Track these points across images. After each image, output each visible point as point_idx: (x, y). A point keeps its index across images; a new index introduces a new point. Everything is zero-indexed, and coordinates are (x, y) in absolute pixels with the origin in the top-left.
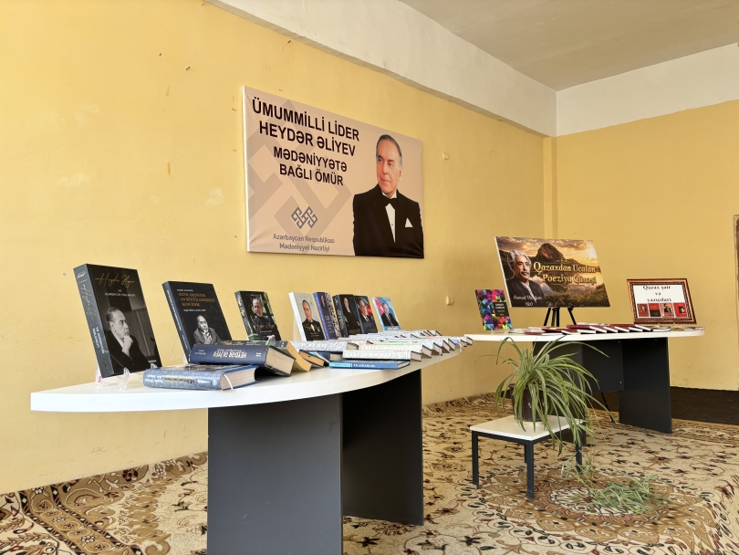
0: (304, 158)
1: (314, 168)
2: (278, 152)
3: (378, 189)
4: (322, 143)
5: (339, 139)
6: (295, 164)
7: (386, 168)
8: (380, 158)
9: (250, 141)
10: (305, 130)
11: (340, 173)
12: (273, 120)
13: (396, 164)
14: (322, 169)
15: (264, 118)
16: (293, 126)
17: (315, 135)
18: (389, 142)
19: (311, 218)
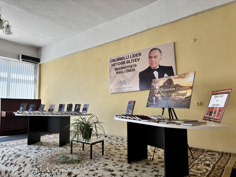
0: (123, 68)
2: (116, 70)
3: (150, 67)
4: (128, 62)
7: (153, 59)
10: (122, 61)
11: (134, 68)
12: (115, 62)
13: (159, 57)
14: (128, 69)
15: (113, 63)
16: (120, 61)
17: (126, 60)
18: (155, 51)
19: (125, 83)
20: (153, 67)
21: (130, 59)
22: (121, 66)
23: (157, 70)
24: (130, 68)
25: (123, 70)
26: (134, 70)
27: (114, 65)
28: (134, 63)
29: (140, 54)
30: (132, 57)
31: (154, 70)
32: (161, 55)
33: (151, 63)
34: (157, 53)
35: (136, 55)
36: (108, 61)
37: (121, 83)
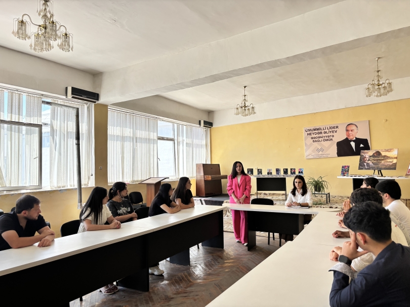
0: (319, 137)
1: (322, 139)
2: (312, 138)
3: (347, 139)
4: (325, 133)
5: (330, 130)
6: (317, 140)
7: (350, 132)
8: (347, 130)
9: (305, 138)
10: (319, 131)
11: (332, 138)
12: (311, 132)
13: (355, 131)
14: (325, 138)
15: (308, 132)
16: (317, 131)
17: (323, 131)
18: (351, 125)
19: (322, 150)
20: (350, 138)
21: (327, 130)
22: (317, 135)
23: (354, 141)
24: (328, 138)
25: (321, 139)
26: (331, 140)
27: (310, 134)
28: (332, 134)
29: (337, 127)
30: (329, 128)
31: (351, 141)
32: (357, 129)
33: (348, 135)
34: (353, 127)
35: (334, 128)
36: (304, 131)
37: (318, 150)
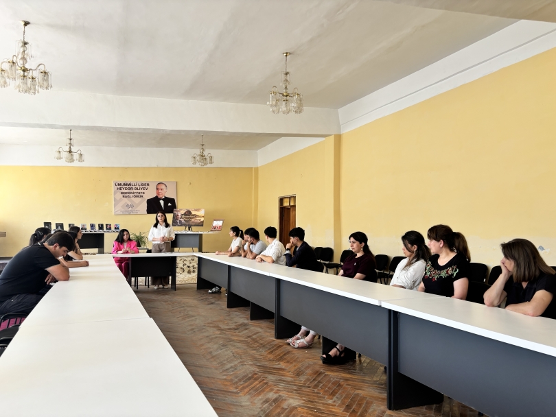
0: (130, 193)
1: (133, 195)
2: (122, 193)
3: (157, 197)
4: (136, 189)
5: (141, 187)
6: (127, 195)
7: (160, 191)
8: (157, 189)
9: (114, 192)
10: (131, 187)
11: (142, 194)
12: (121, 187)
13: (165, 190)
14: (136, 194)
15: (118, 187)
16: (127, 187)
17: (134, 187)
18: (161, 184)
19: (132, 206)
20: (159, 196)
21: (138, 187)
22: (128, 191)
23: (163, 200)
24: (138, 195)
25: (131, 195)
26: (142, 196)
27: (120, 189)
28: (143, 191)
29: (148, 185)
30: (140, 185)
31: (160, 199)
32: (167, 189)
33: (158, 193)
34: (163, 187)
35: (145, 185)
36: (113, 185)
37: (128, 206)
